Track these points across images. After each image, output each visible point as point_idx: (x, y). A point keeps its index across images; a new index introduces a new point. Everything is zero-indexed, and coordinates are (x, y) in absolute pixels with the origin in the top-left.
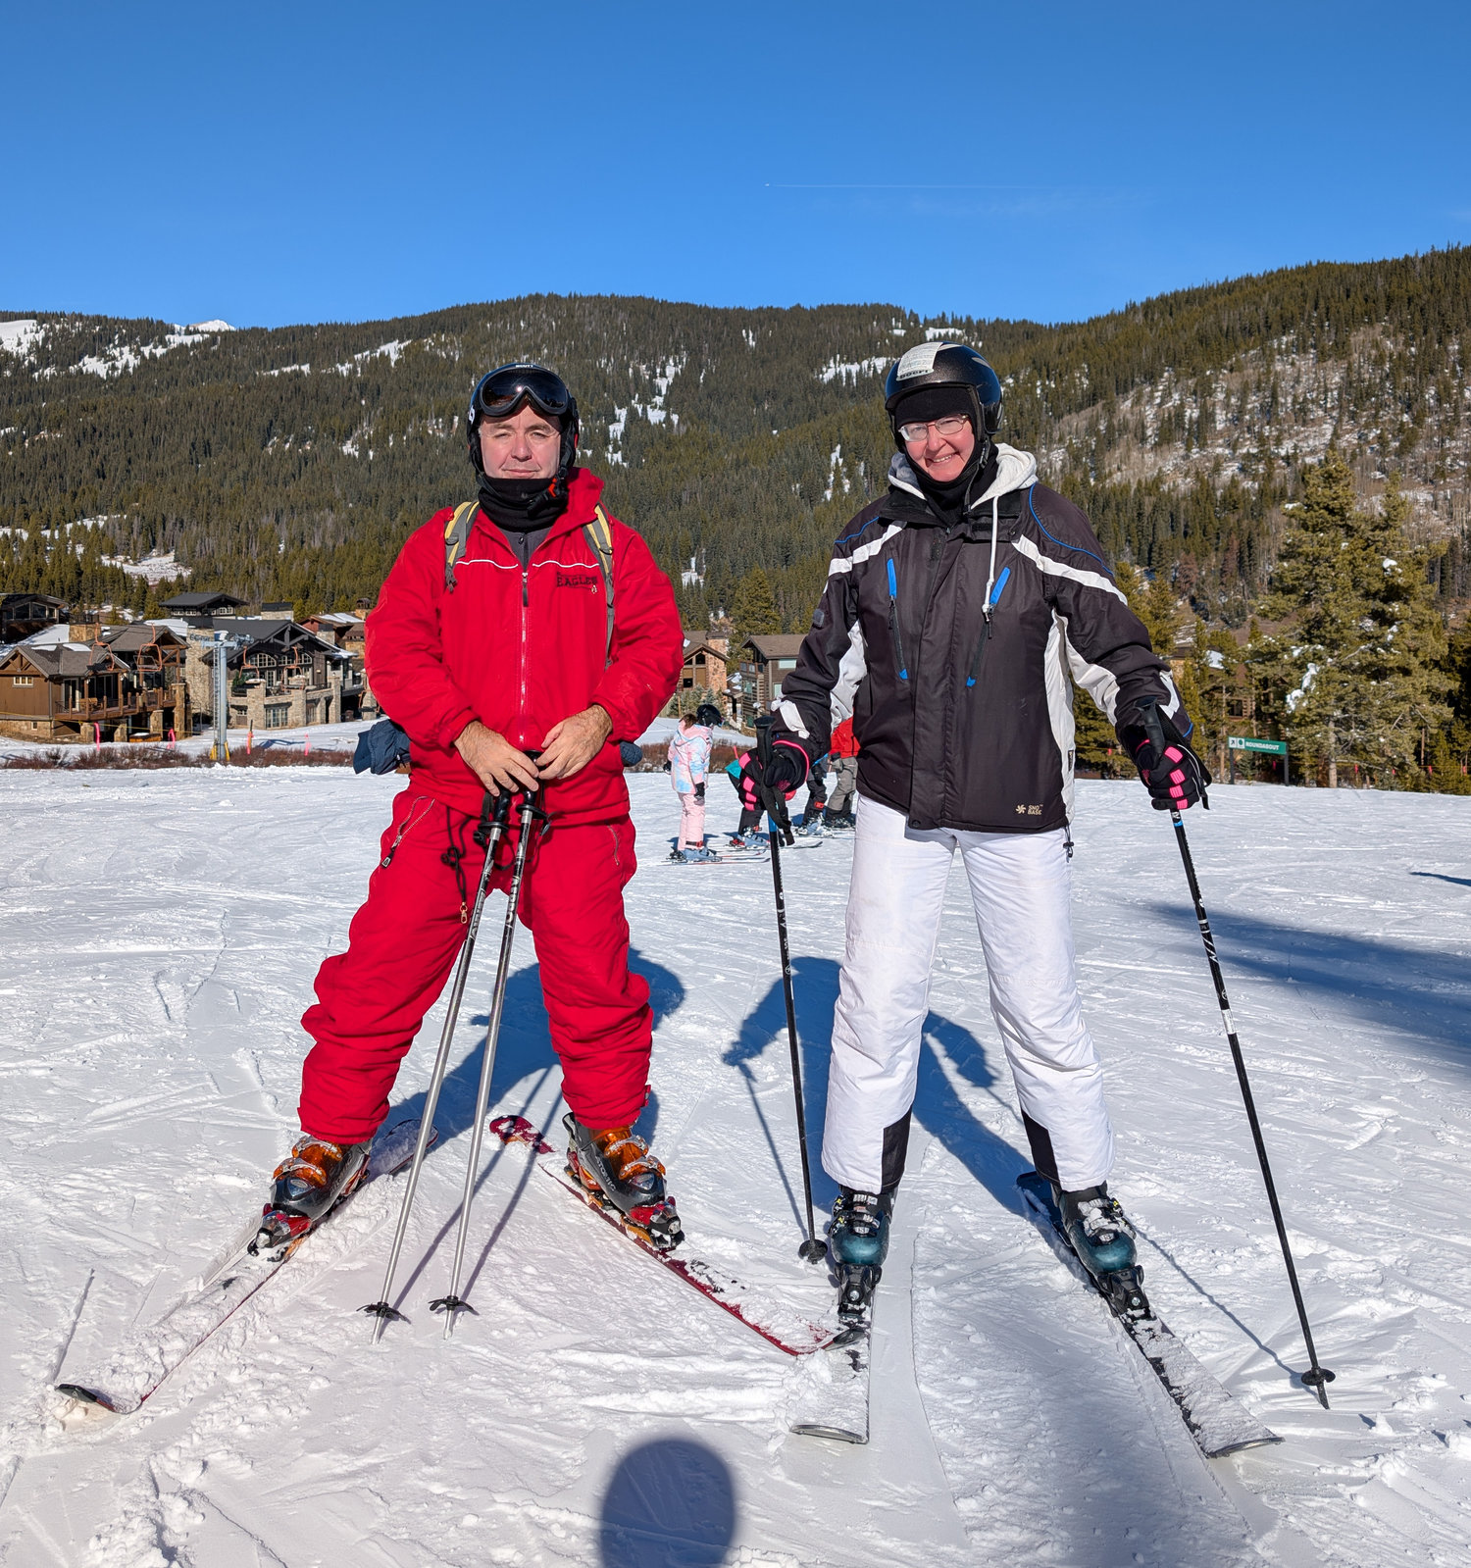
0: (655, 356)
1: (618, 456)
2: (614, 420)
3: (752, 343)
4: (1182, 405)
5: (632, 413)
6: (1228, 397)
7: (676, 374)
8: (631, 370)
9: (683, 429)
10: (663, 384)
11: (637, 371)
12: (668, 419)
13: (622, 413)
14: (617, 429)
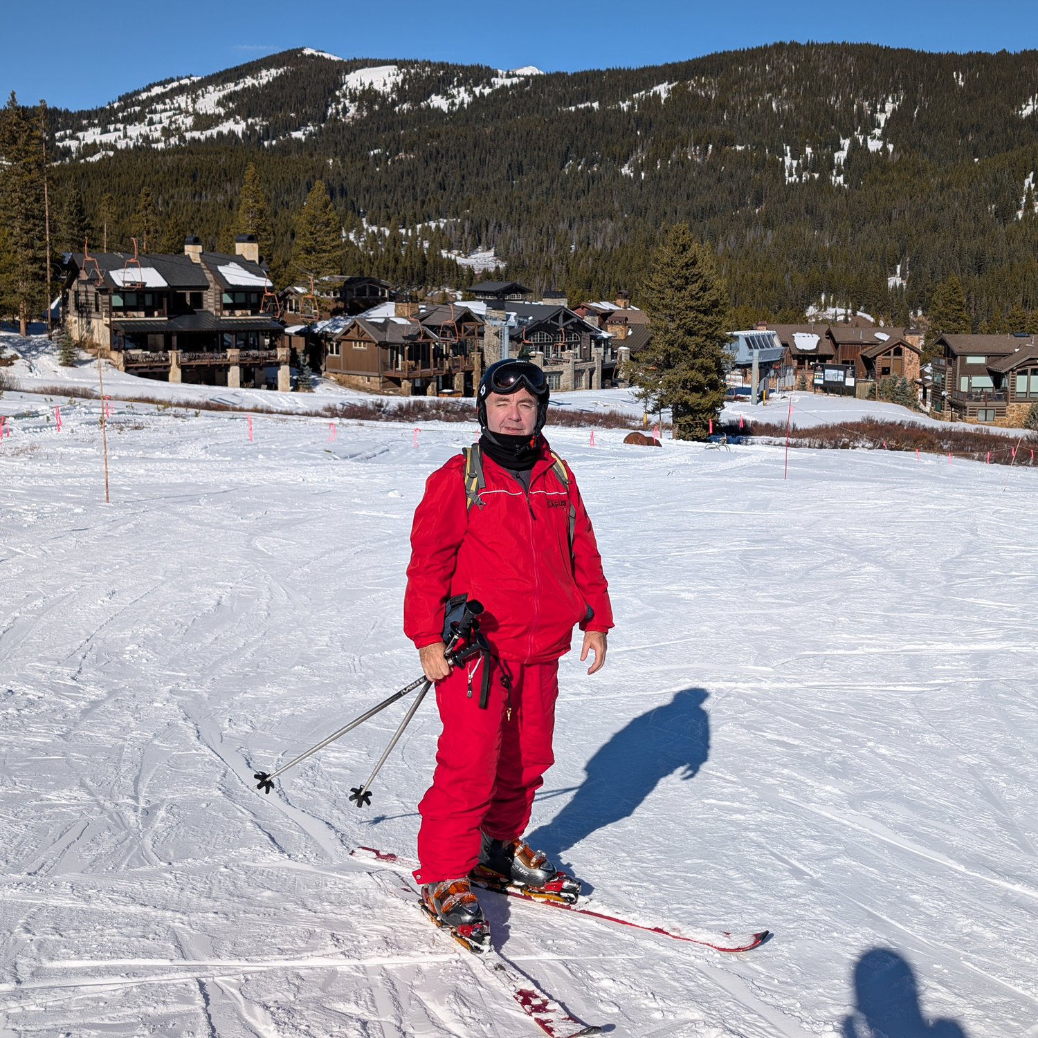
0: (877, 94)
1: (840, 179)
2: (840, 148)
3: (961, 83)
5: (854, 143)
7: (894, 110)
8: (855, 107)
9: (897, 157)
10: (882, 118)
11: (860, 108)
12: (884, 148)
13: (846, 143)
14: (841, 156)
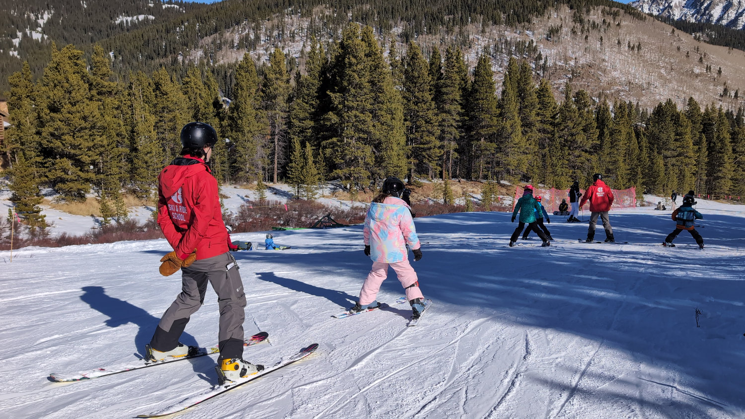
0: (38, 10)
1: (16, 53)
2: (16, 37)
3: (85, 6)
4: (249, 34)
6: (266, 31)
7: (49, 18)
8: (26, 16)
9: (48, 42)
10: (41, 22)
11: (29, 16)
13: (20, 34)
14: (16, 42)
